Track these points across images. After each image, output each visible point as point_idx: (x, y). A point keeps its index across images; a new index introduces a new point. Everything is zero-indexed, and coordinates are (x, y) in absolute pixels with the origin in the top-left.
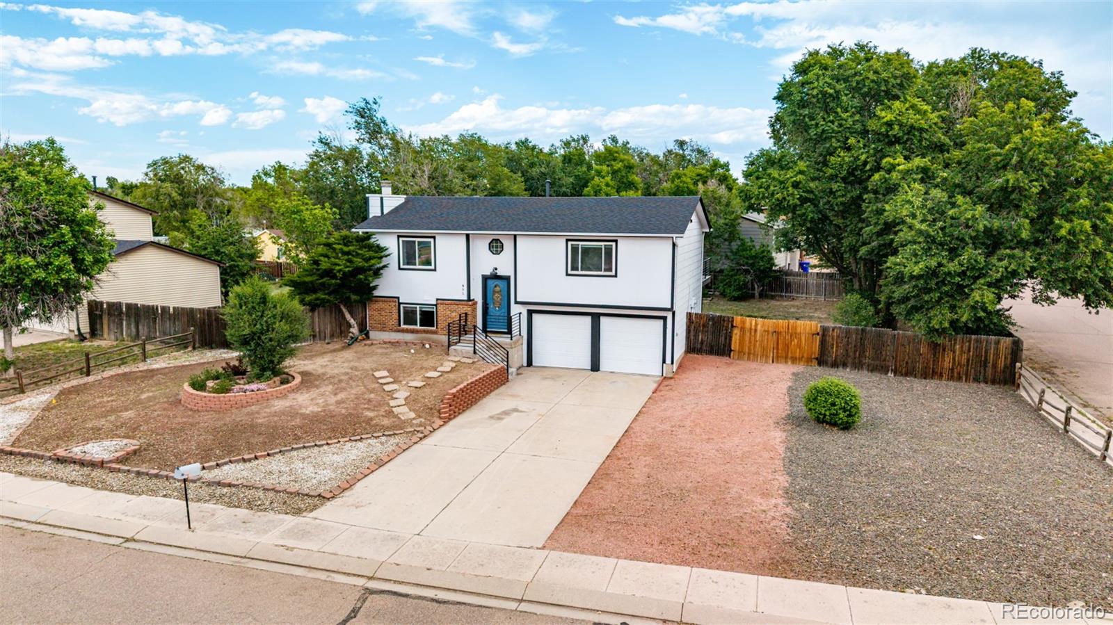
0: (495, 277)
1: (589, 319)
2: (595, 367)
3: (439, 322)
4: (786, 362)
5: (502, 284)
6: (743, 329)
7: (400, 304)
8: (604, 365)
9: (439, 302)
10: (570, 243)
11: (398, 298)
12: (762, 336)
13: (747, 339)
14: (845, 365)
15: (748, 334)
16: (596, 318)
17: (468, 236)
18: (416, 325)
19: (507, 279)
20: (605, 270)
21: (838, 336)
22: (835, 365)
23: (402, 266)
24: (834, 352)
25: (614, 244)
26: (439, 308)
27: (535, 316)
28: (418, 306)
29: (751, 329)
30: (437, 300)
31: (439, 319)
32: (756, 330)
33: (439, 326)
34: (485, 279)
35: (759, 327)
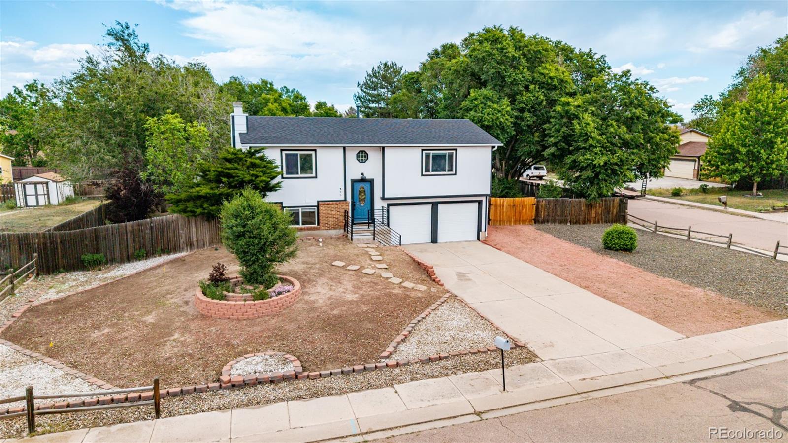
0: (363, 180)
1: (430, 206)
2: (434, 240)
5: (367, 186)
6: (496, 206)
7: (283, 208)
8: (441, 238)
10: (424, 152)
11: (282, 203)
12: (507, 208)
13: (498, 212)
14: (548, 221)
15: (499, 208)
16: (435, 206)
17: (344, 148)
18: (299, 224)
19: (371, 182)
20: (448, 171)
21: (545, 205)
22: (543, 222)
23: (285, 175)
24: (543, 214)
25: (454, 152)
26: (320, 208)
27: (391, 208)
28: (300, 209)
30: (318, 202)
31: (321, 217)
32: (503, 206)
33: (321, 223)
34: (354, 182)
35: (505, 203)
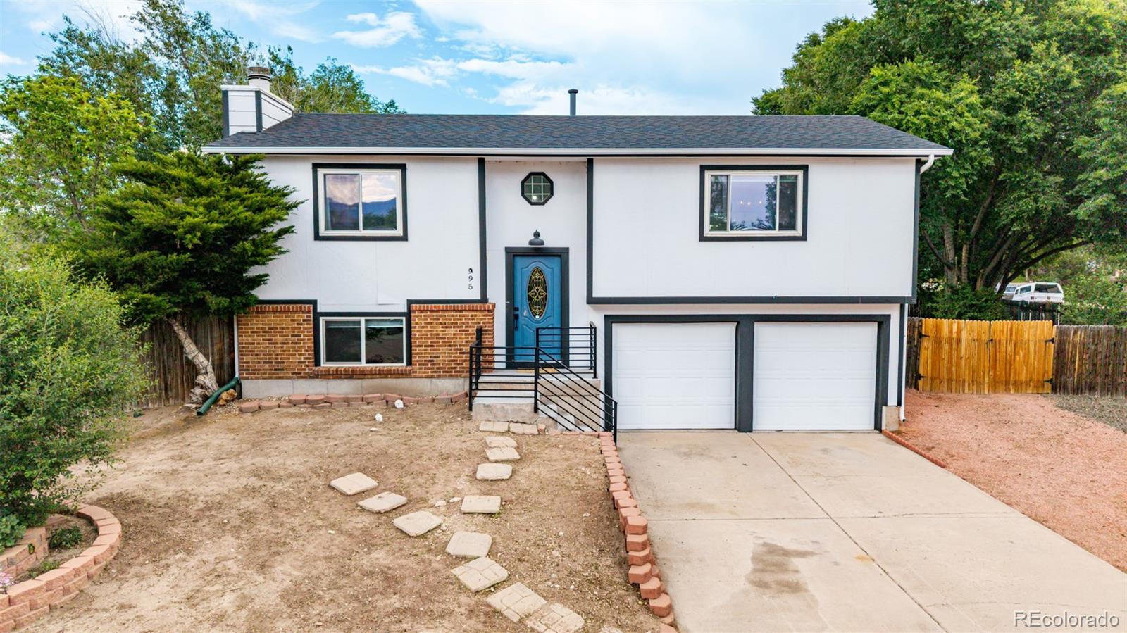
0: (538, 251)
1: (730, 329)
2: (744, 421)
3: (416, 350)
4: (1007, 390)
5: (550, 268)
6: (937, 340)
7: (317, 315)
8: (762, 419)
9: (414, 306)
10: (708, 174)
11: (314, 303)
12: (969, 348)
13: (945, 355)
14: (1092, 389)
15: (946, 347)
16: (744, 328)
17: (482, 162)
18: (359, 360)
19: (561, 255)
20: (781, 228)
21: (1083, 343)
22: (1078, 390)
23: (323, 232)
24: (1077, 368)
25: (800, 173)
26: (415, 319)
27: (617, 329)
28: (363, 319)
29: (951, 339)
30: (410, 302)
31: (415, 343)
32: (959, 341)
33: (415, 359)
34: (513, 255)
35: (964, 335)
